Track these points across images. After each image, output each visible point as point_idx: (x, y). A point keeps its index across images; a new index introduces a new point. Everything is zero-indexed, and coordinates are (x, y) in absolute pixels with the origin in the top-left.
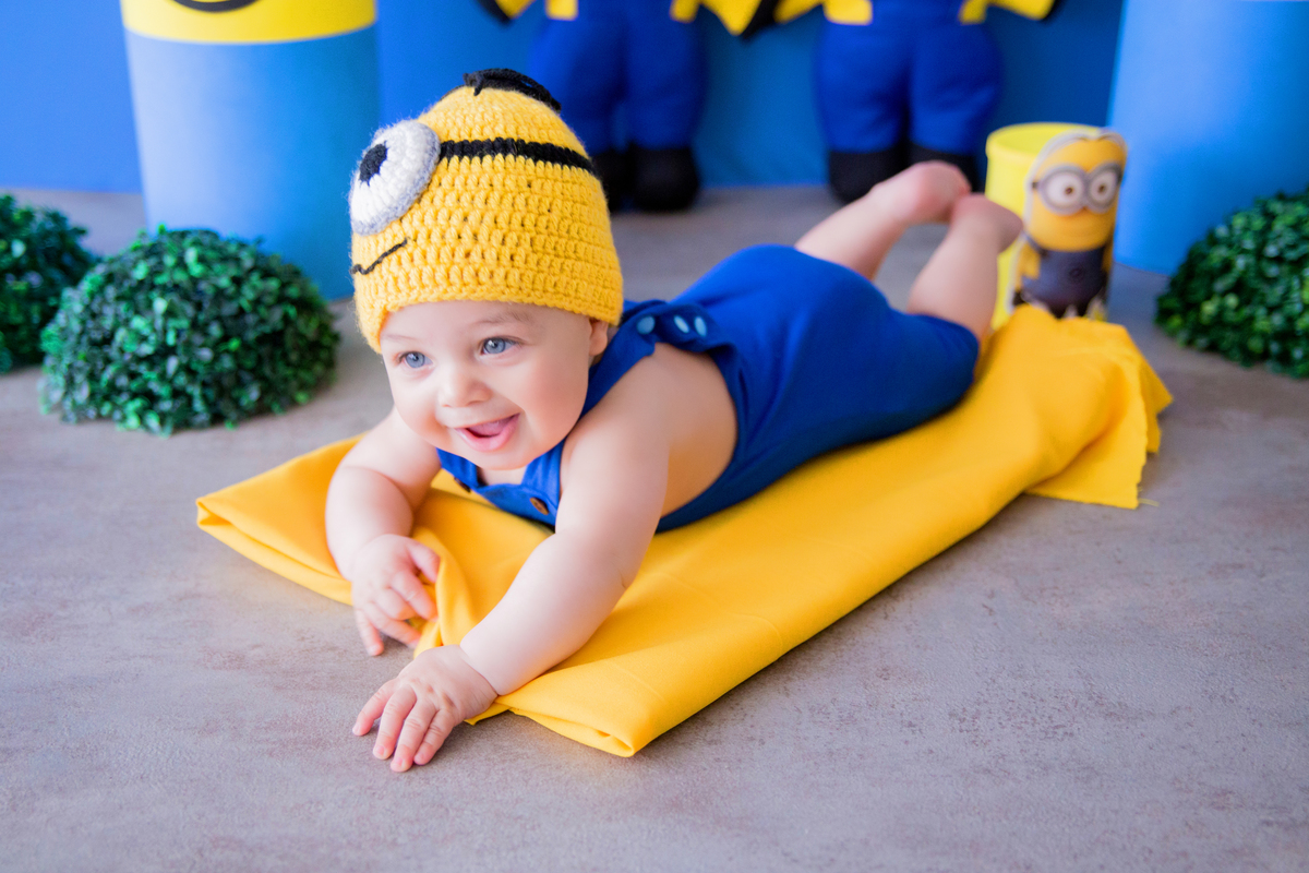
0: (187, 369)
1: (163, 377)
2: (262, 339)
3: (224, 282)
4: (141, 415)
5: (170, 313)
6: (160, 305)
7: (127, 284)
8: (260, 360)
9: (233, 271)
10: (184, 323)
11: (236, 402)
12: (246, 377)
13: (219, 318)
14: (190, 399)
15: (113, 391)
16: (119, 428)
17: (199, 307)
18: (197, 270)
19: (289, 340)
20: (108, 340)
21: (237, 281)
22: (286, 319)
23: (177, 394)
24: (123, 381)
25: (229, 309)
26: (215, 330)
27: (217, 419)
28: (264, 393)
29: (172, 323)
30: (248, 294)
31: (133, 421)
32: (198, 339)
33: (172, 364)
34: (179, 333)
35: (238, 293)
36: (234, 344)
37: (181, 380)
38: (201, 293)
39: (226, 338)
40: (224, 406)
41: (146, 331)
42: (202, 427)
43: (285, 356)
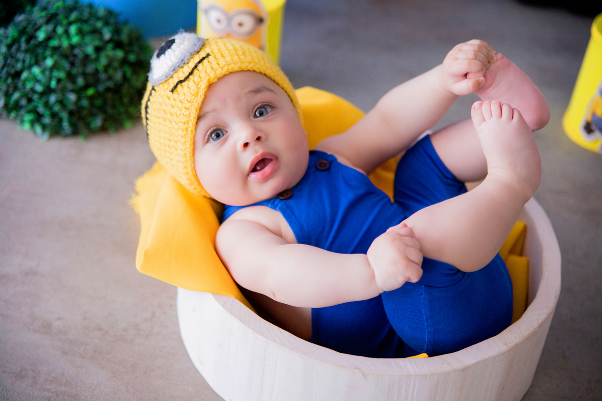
0: (61, 102)
1: (47, 104)
2: (108, 90)
3: (90, 50)
4: (32, 123)
5: (55, 67)
6: (49, 62)
7: (33, 42)
8: (105, 102)
9: (97, 43)
10: (62, 75)
11: (88, 125)
12: (95, 111)
13: (84, 74)
14: (61, 120)
15: (17, 107)
16: (19, 127)
17: (73, 64)
18: (75, 40)
19: (125, 90)
20: (18, 74)
21: (98, 50)
22: (125, 77)
23: (54, 115)
24: (23, 102)
25: (90, 69)
26: (81, 81)
27: (75, 132)
28: (105, 120)
29: (56, 74)
30: (103, 61)
31: (27, 126)
32: (70, 86)
33: (53, 98)
34: (59, 81)
35: (97, 60)
36: (91, 92)
37: (57, 108)
38: (75, 56)
39: (87, 87)
40: (81, 125)
41: (40, 77)
42: (66, 136)
43: (121, 99)
